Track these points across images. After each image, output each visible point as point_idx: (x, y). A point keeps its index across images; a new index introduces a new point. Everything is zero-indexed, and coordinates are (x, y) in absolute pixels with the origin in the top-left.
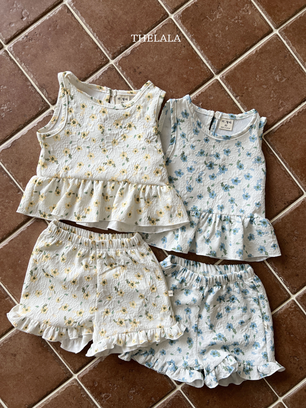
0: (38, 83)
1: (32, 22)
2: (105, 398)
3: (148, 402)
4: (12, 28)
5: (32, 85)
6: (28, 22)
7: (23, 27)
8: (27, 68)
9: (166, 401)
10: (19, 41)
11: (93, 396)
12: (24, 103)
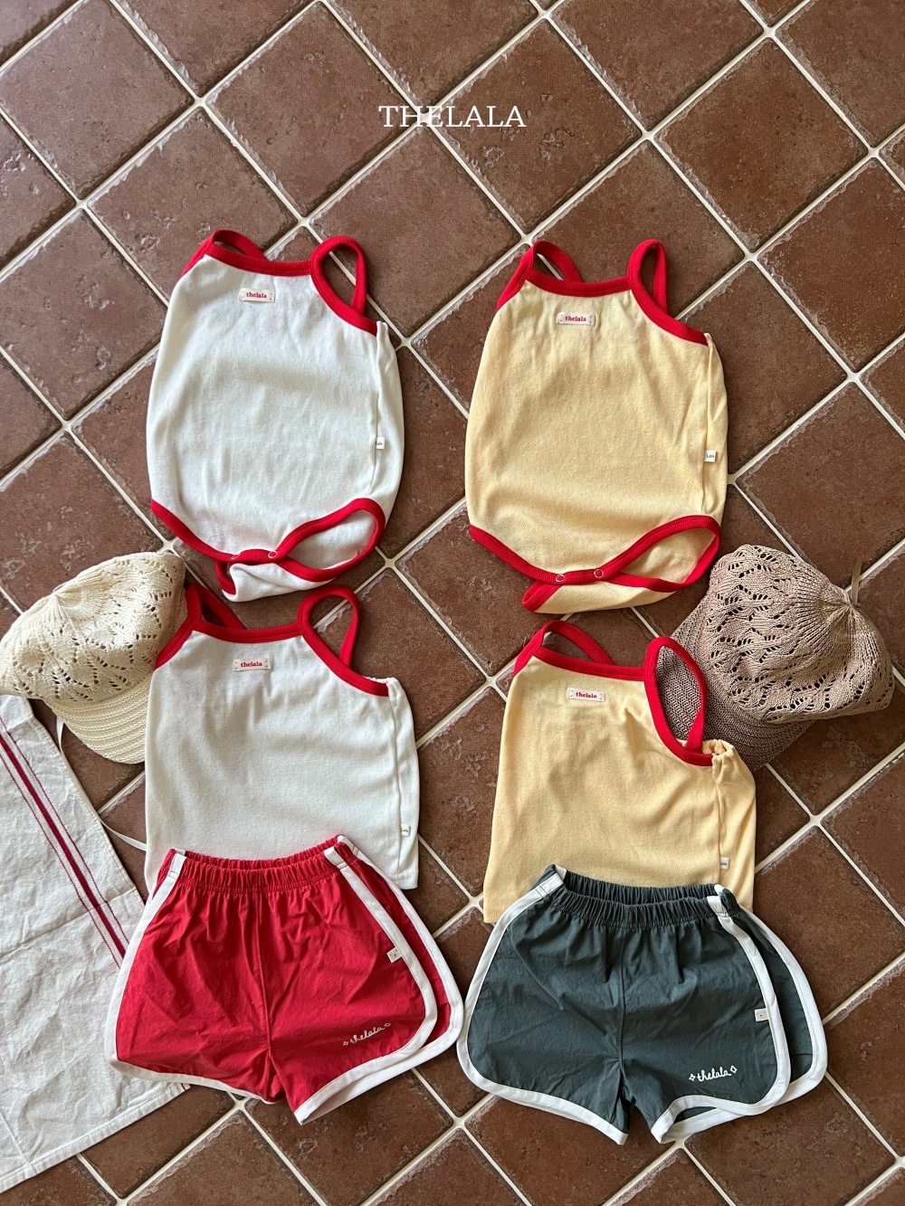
0: (137, 498)
1: (118, 372)
2: (305, 1150)
3: (397, 1156)
4: (78, 386)
5: (125, 503)
6: (110, 373)
7: (100, 382)
8: (113, 468)
9: (433, 1152)
10: (94, 414)
11: (279, 1146)
12: (109, 540)
